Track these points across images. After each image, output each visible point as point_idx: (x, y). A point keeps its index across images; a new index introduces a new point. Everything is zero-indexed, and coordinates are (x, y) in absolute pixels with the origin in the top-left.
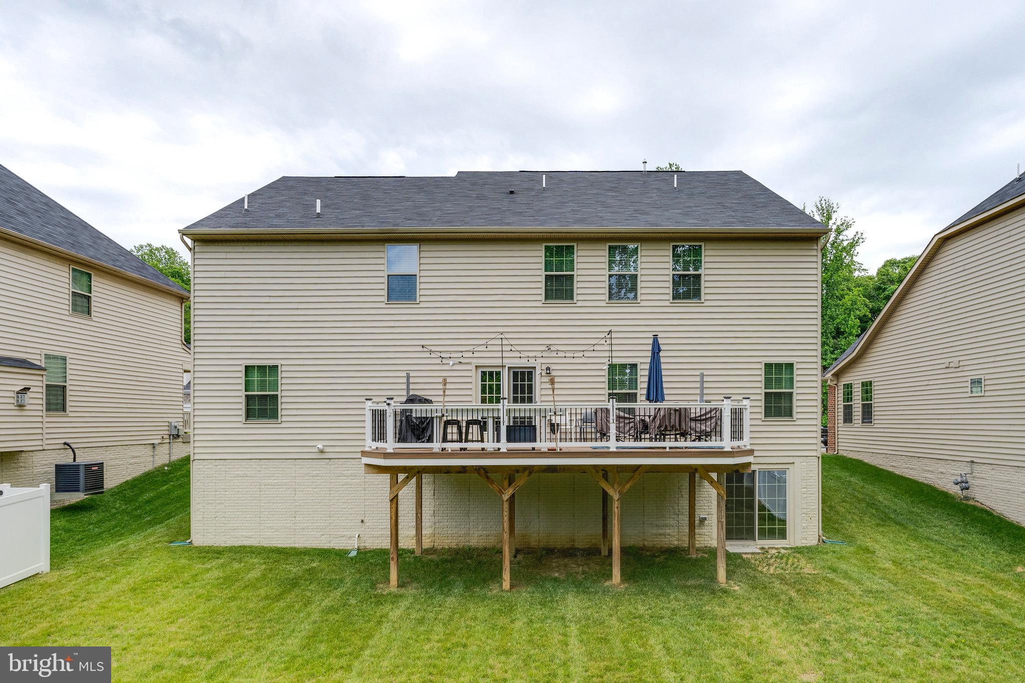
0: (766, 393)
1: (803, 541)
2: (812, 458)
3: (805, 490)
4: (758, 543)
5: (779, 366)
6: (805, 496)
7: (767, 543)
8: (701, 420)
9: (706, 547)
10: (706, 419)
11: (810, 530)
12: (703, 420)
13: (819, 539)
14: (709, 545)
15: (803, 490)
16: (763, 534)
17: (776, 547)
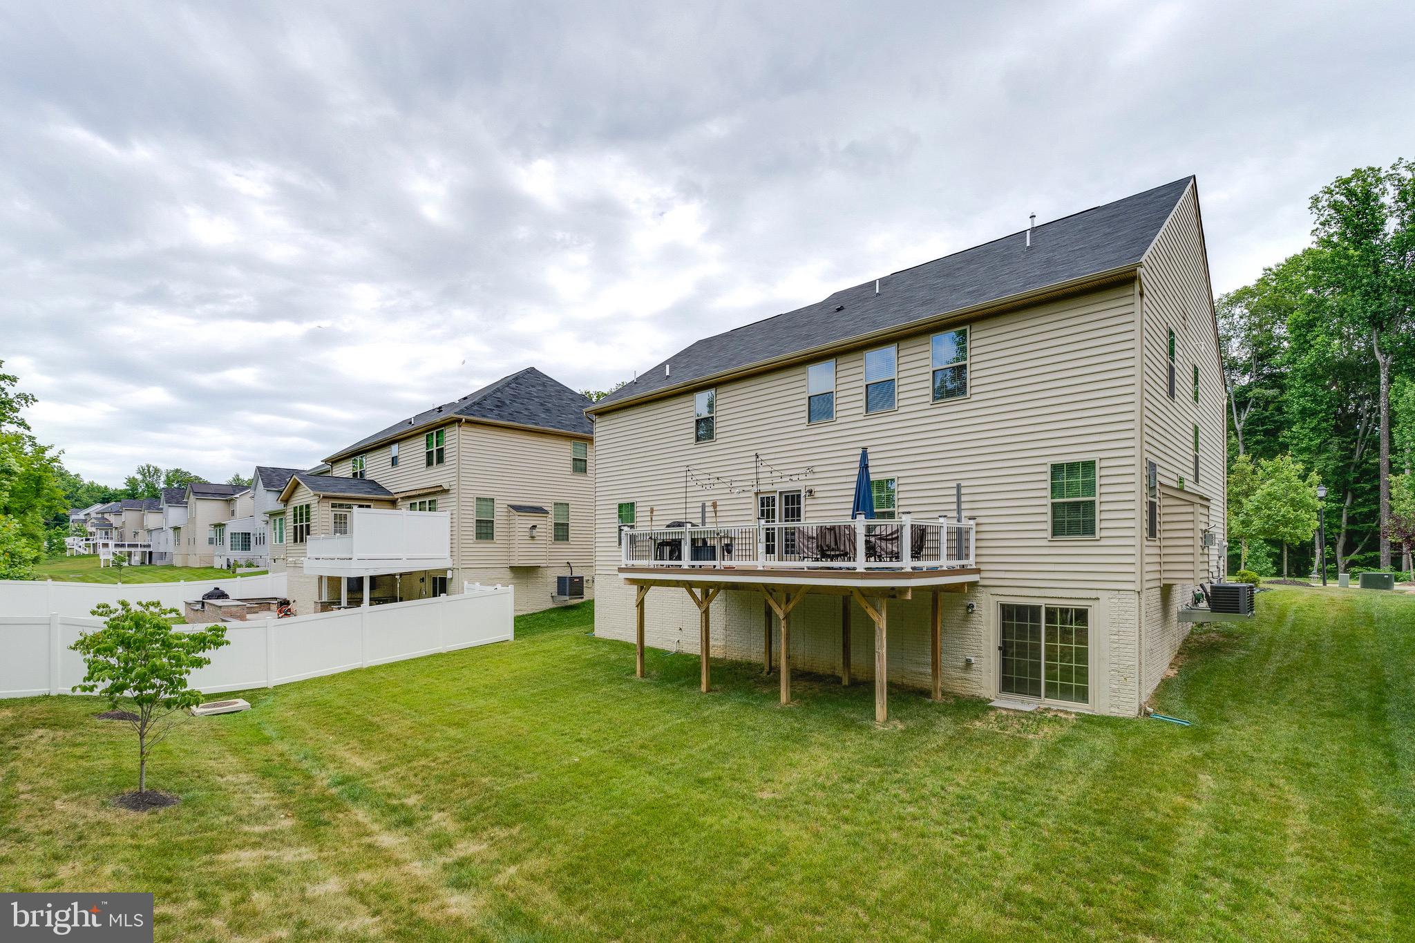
0: (1053, 504)
1: (1113, 709)
2: (1128, 593)
3: (1116, 637)
4: (1046, 702)
5: (1072, 467)
6: (1116, 645)
7: (1056, 704)
8: (887, 540)
9: (973, 696)
10: (892, 539)
11: (1125, 695)
12: (889, 540)
13: (1140, 710)
14: (977, 694)
15: (1113, 637)
16: (1051, 691)
17: (1069, 710)
